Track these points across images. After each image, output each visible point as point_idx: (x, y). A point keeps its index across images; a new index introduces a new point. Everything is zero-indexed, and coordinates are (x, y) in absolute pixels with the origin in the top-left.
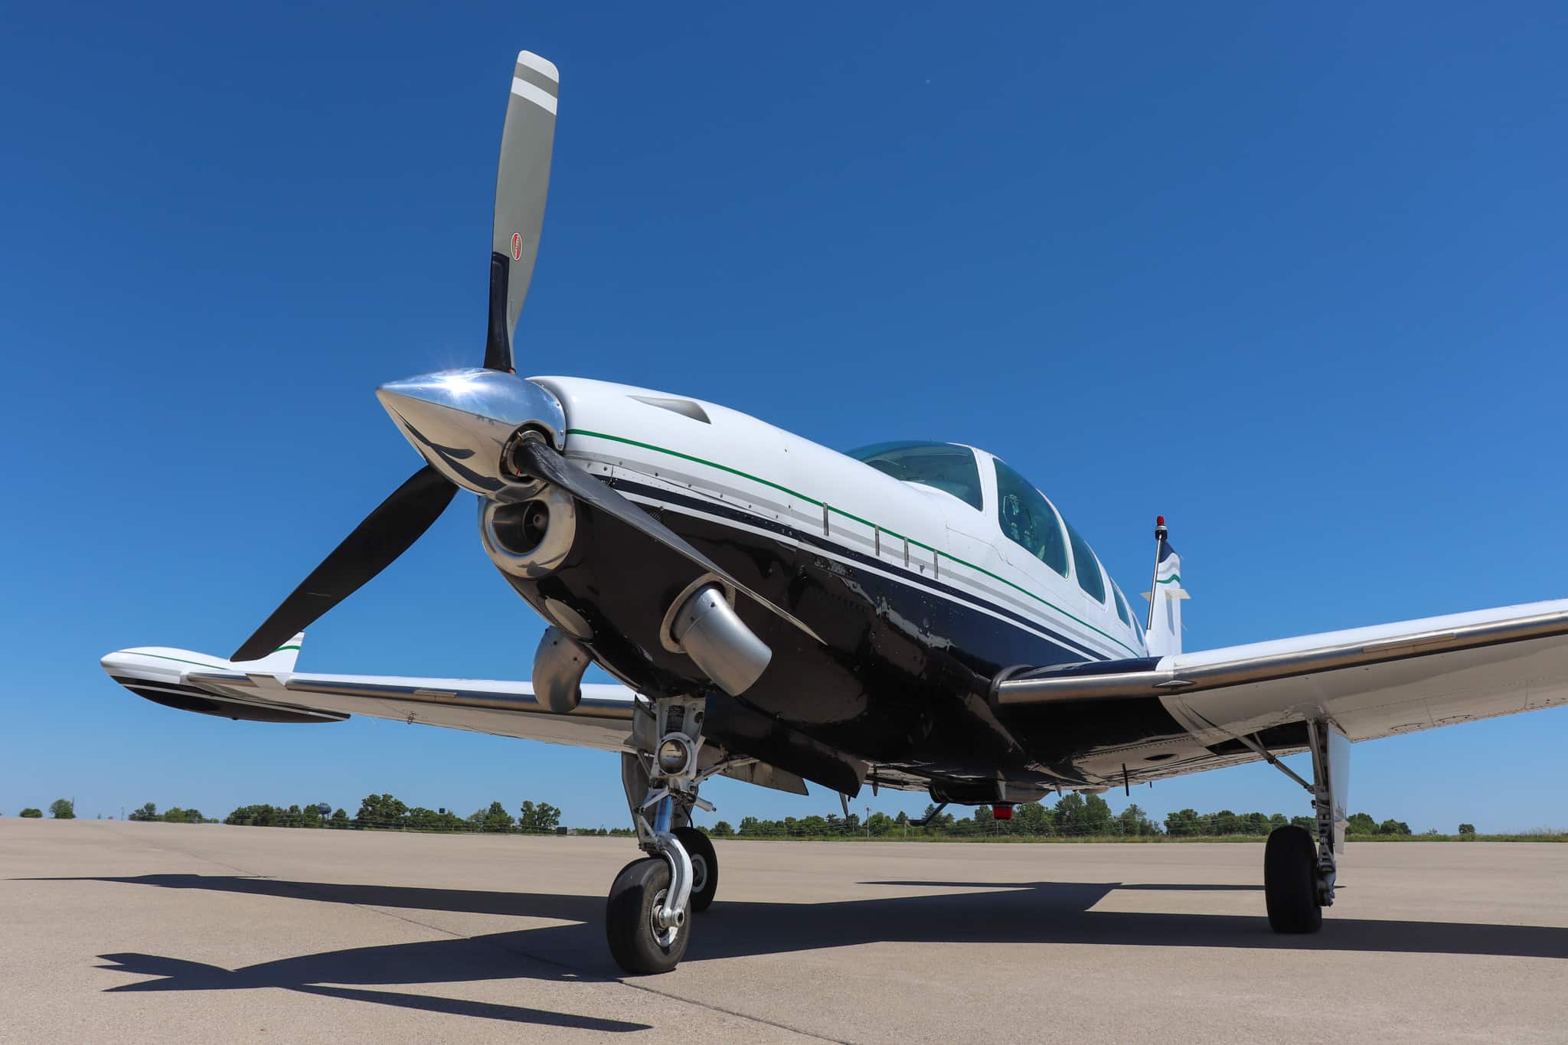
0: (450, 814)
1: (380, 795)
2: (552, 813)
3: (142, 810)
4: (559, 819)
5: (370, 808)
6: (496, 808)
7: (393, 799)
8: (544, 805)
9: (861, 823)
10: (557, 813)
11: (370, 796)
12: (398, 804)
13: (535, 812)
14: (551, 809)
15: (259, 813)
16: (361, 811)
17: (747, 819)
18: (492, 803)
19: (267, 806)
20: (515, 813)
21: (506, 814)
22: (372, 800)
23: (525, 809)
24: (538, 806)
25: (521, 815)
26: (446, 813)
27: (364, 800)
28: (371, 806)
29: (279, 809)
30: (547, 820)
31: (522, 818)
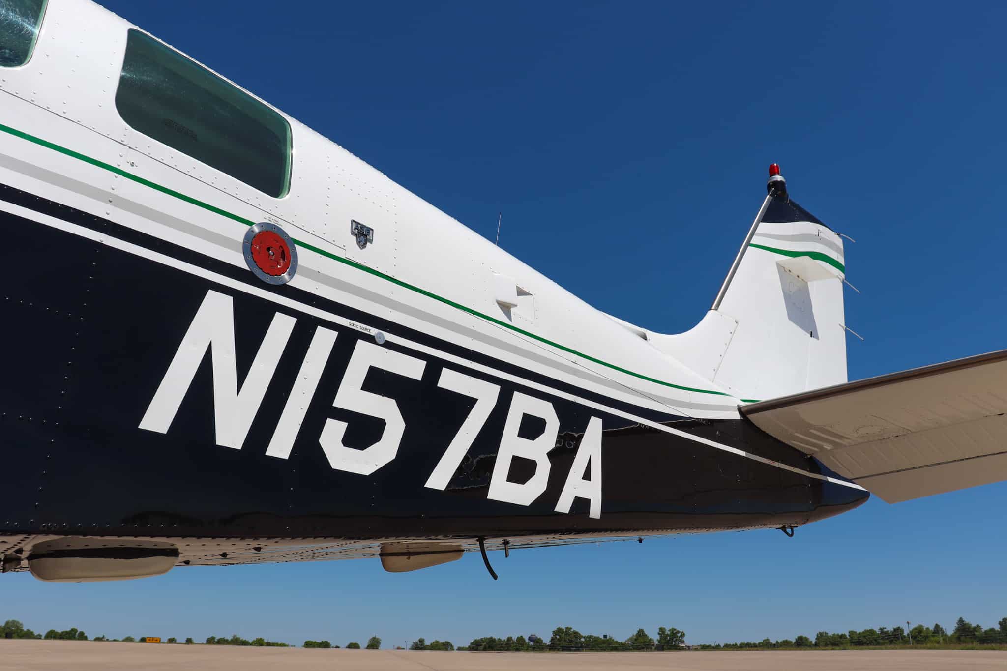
0: (610, 638)
1: (563, 627)
2: (679, 635)
3: (417, 642)
4: (684, 639)
5: (558, 637)
6: (641, 634)
7: (572, 630)
8: (673, 629)
10: (683, 635)
11: (557, 629)
12: (576, 633)
13: (667, 635)
14: (678, 632)
15: (487, 642)
16: (552, 639)
17: (820, 633)
18: (638, 630)
19: (491, 638)
20: (654, 636)
21: (648, 637)
22: (559, 631)
23: (660, 633)
24: (669, 631)
25: (658, 637)
26: (608, 638)
27: (554, 631)
28: (559, 635)
29: (499, 639)
30: (676, 640)
31: (659, 639)
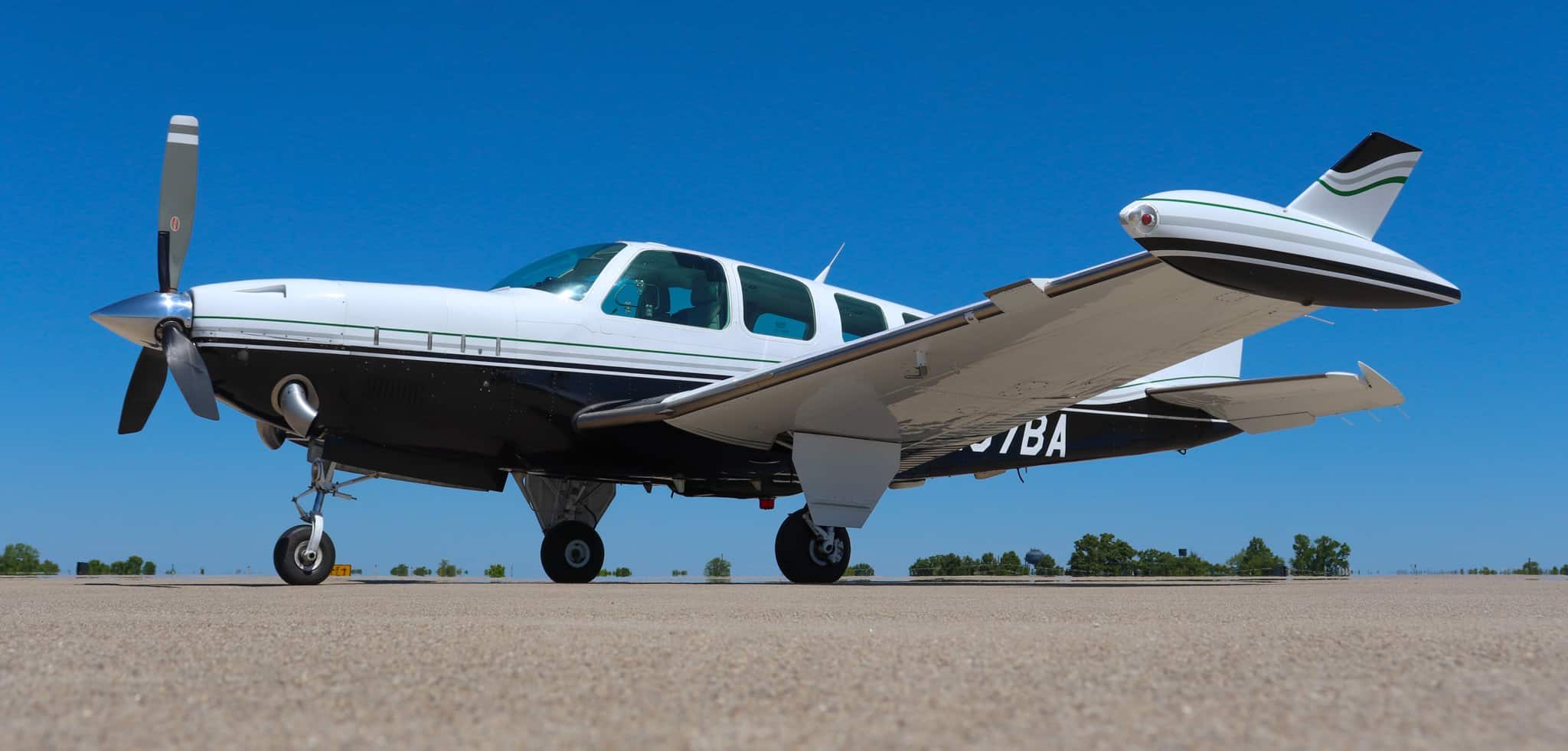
0: (1194, 556)
1: (1097, 533)
2: (1337, 550)
4: (1348, 558)
5: (1085, 553)
6: (1256, 548)
7: (1115, 540)
8: (1325, 539)
10: (1346, 550)
11: (1084, 537)
12: (1122, 545)
13: (1313, 550)
14: (1337, 544)
15: (942, 564)
16: (1074, 558)
18: (1252, 539)
19: (951, 555)
20: (1286, 553)
21: (1272, 555)
22: (1087, 542)
23: (1298, 545)
24: (1316, 542)
25: (1293, 555)
26: (1188, 554)
27: (1077, 543)
28: (1088, 550)
29: (968, 558)
30: (1331, 561)
31: (1295, 559)
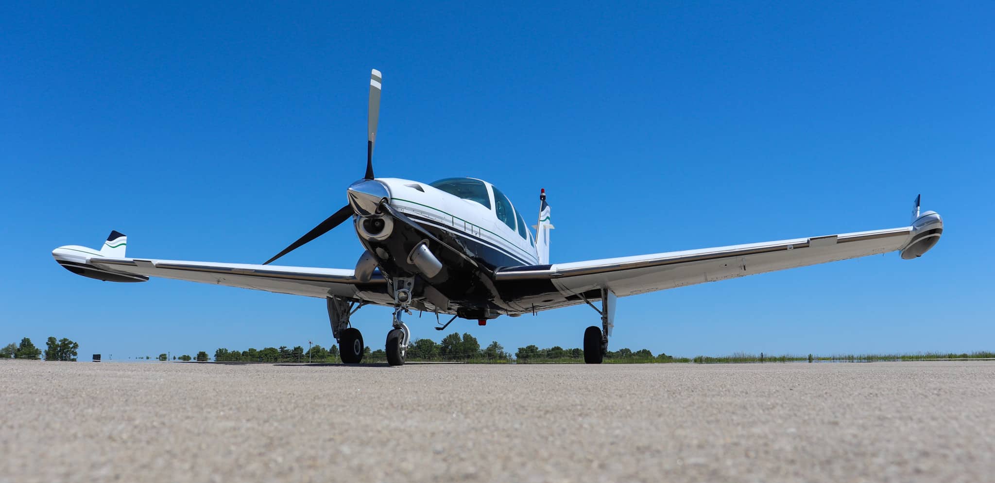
2: (71, 346)
4: (77, 350)
6: (26, 343)
8: (65, 340)
9: (304, 353)
10: (76, 346)
13: (58, 346)
14: (71, 343)
17: (220, 350)
18: (23, 338)
20: (41, 346)
21: (34, 347)
23: (49, 343)
24: (60, 341)
25: (46, 348)
30: (68, 351)
